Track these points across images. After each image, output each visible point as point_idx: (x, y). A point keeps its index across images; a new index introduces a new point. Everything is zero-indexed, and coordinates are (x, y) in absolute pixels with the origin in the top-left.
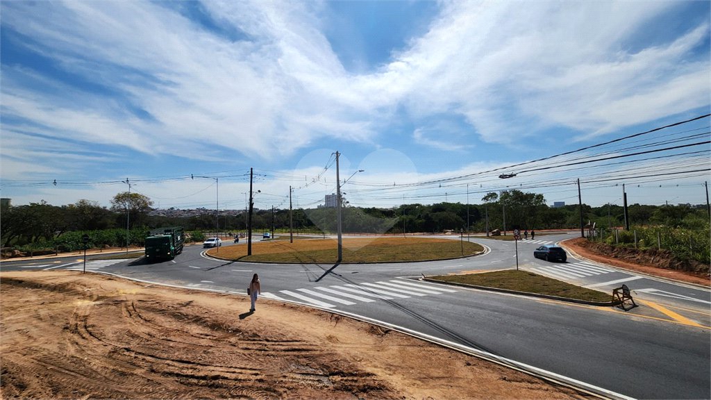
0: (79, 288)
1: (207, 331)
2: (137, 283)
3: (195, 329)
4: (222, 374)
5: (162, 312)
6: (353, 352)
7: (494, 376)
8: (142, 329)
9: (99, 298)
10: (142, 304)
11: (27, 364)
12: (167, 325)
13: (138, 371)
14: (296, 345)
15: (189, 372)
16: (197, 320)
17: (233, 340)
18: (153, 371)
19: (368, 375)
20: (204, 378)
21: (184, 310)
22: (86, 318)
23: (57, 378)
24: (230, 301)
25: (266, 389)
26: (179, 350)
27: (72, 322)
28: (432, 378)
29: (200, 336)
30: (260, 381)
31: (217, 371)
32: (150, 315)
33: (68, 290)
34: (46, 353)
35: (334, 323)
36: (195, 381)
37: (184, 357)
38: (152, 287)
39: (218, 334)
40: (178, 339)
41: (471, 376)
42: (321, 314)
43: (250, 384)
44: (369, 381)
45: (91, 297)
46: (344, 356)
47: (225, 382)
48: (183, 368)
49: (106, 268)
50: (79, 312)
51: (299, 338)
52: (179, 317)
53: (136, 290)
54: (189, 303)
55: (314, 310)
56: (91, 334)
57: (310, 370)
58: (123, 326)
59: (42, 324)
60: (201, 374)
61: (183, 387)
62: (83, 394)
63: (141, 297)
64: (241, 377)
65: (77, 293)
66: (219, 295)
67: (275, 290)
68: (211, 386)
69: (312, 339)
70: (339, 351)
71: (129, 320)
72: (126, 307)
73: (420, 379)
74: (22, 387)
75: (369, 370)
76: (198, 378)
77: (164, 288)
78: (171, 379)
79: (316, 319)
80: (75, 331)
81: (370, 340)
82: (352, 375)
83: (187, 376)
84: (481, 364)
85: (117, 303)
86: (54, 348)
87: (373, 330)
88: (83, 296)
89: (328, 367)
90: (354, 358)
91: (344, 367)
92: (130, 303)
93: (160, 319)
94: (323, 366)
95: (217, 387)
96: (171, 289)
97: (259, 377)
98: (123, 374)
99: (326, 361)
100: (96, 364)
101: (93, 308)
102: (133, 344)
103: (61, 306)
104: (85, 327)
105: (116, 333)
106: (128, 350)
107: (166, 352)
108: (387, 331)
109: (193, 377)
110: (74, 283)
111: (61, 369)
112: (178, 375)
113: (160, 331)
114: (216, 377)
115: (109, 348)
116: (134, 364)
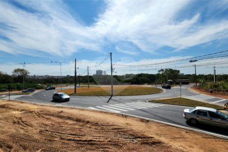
0: (11, 107)
1: (75, 122)
2: (35, 104)
3: (70, 122)
4: (93, 139)
5: (53, 115)
6: (140, 129)
7: (199, 137)
8: (48, 122)
9: (22, 111)
10: (42, 112)
11: (5, 138)
12: (58, 121)
13: (55, 139)
14: (116, 127)
15: (78, 139)
16: (69, 118)
17: (88, 125)
18: (62, 139)
19: (151, 138)
20: (86, 141)
21: (61, 114)
22: (20, 118)
23: (22, 143)
24: (78, 111)
25: (115, 145)
26: (68, 130)
27: (16, 120)
28: (177, 138)
29: (74, 124)
30: (109, 141)
31: (90, 138)
32: (48, 117)
33: (7, 107)
34: (11, 133)
35: (125, 118)
36: (82, 142)
37: (72, 133)
38: (42, 105)
39: (81, 123)
40: (66, 126)
41: (191, 137)
42: (118, 115)
43: (106, 142)
44: (153, 140)
45: (18, 110)
46: (137, 131)
47: (95, 142)
48: (74, 137)
49: (17, 98)
50: (16, 116)
51: (115, 124)
52: (61, 117)
53: (36, 107)
54: (62, 112)
55: (114, 113)
56: (26, 125)
57: (127, 137)
58: (39, 121)
59: (2, 121)
60: (83, 139)
61: (79, 145)
62: (37, 149)
63: (40, 110)
64: (100, 140)
65: (11, 109)
66: (72, 108)
67: (94, 106)
68: (91, 144)
69: (120, 125)
70: (134, 129)
71: (39, 119)
72: (36, 113)
73: (172, 139)
74: (10, 147)
75: (151, 136)
76: (83, 141)
77: (47, 106)
78: (71, 142)
79: (117, 117)
80: (19, 123)
81: (143, 124)
82: (145, 138)
83: (78, 140)
84: (192, 132)
85: (31, 112)
86: (14, 131)
87: (142, 120)
88: (14, 109)
89: (133, 135)
90: (142, 131)
91: (140, 135)
92: (36, 112)
93: (52, 118)
94: (131, 135)
95: (93, 144)
96: (50, 106)
97: (108, 140)
98: (50, 140)
99: (131, 133)
100: (37, 137)
101: (21, 114)
102: (48, 128)
103: (7, 113)
104: (23, 122)
105: (37, 124)
106: (47, 131)
107: (63, 131)
108: (148, 121)
109: (80, 141)
110: (7, 104)
111: (21, 139)
112: (74, 140)
113: (56, 123)
114: (91, 141)
115: (38, 130)
116: (53, 136)
